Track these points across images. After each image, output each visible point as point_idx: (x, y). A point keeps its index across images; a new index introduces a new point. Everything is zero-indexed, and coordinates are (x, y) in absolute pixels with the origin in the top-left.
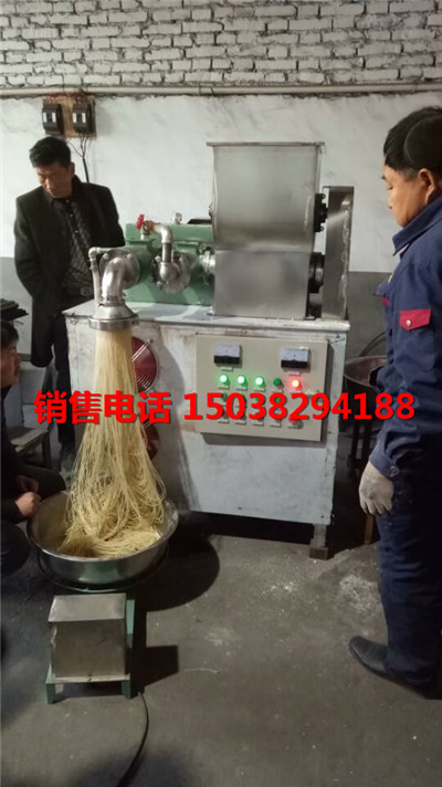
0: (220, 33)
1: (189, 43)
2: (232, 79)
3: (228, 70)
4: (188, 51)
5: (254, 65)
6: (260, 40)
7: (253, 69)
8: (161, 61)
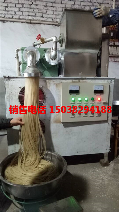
0: (31, 4)
1: (22, 7)
2: (36, 19)
3: (35, 16)
4: (21, 9)
5: (43, 16)
6: (44, 8)
7: (42, 17)
8: (12, 11)
